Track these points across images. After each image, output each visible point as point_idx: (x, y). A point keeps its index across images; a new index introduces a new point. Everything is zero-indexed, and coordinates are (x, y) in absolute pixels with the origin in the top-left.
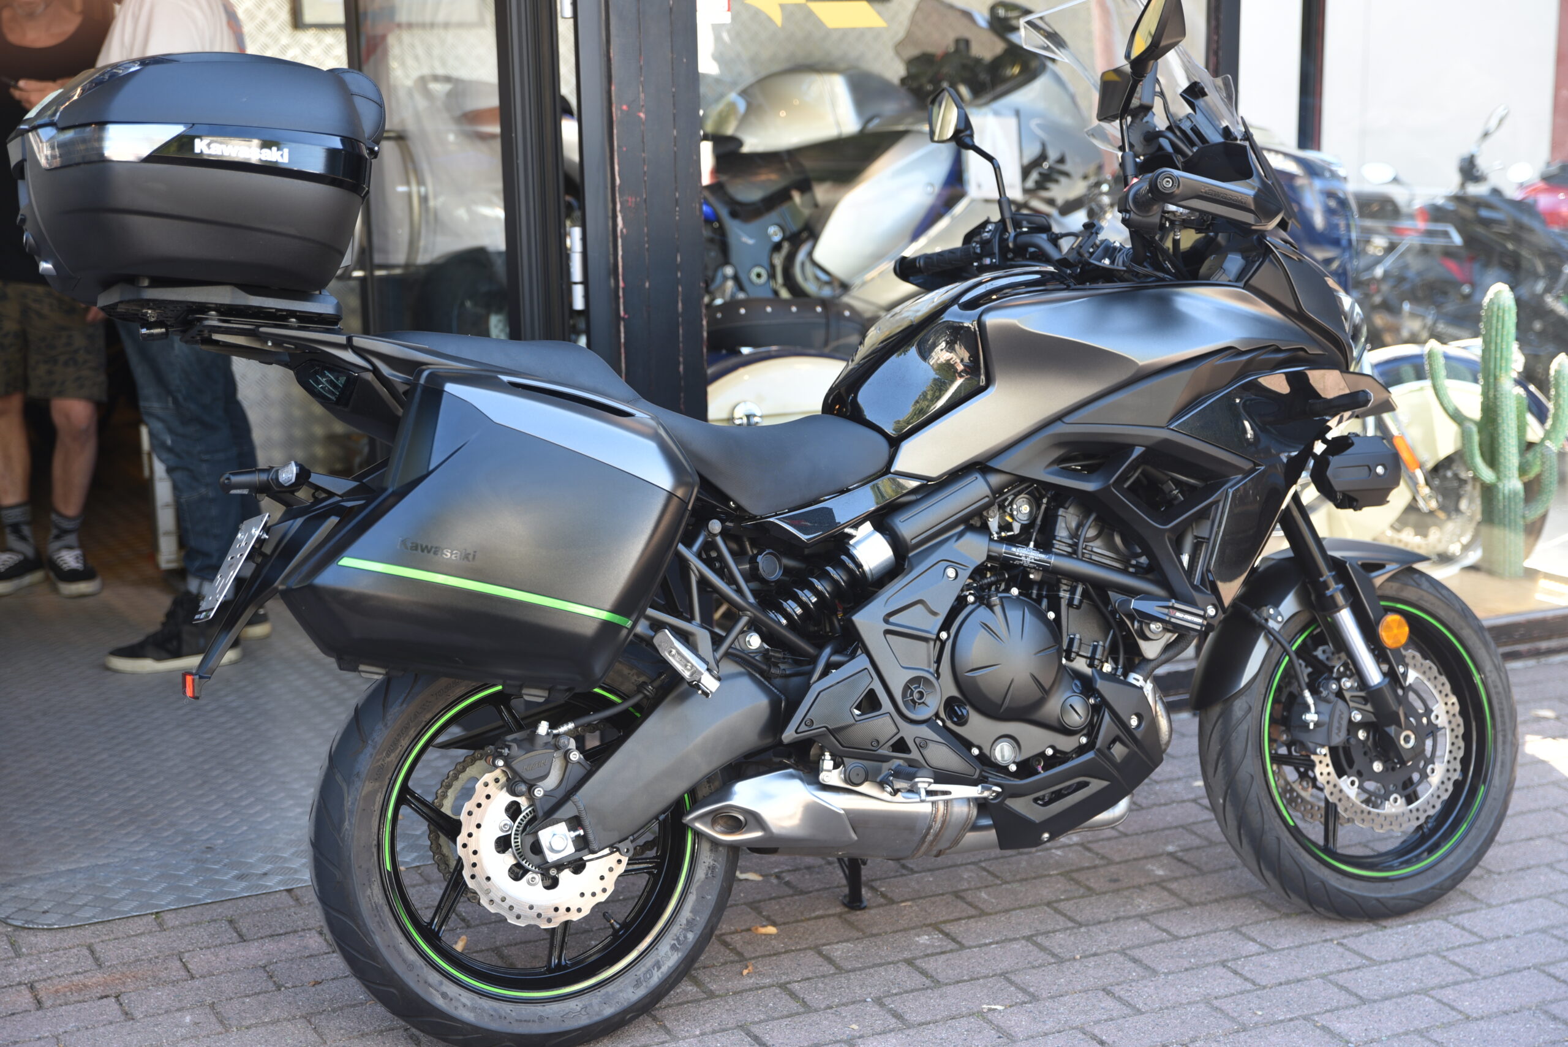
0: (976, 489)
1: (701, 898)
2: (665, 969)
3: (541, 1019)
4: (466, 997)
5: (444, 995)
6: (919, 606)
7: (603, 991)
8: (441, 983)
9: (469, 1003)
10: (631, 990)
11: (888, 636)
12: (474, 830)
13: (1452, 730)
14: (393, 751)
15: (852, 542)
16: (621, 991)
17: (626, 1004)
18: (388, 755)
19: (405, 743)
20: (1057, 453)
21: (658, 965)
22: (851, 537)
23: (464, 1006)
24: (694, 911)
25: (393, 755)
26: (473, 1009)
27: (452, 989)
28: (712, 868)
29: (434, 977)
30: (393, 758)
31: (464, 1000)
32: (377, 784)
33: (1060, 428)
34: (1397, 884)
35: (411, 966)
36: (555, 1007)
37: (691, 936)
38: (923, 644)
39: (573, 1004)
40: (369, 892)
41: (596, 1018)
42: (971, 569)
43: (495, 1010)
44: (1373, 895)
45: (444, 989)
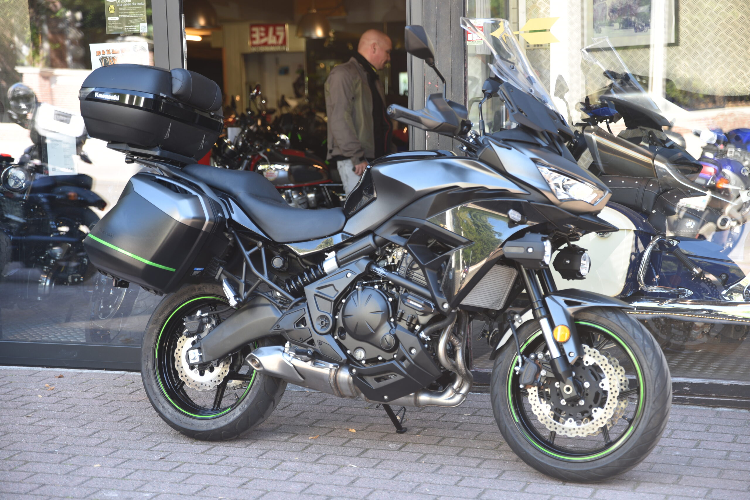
0: (368, 241)
1: (253, 392)
2: (235, 417)
3: (192, 424)
4: (171, 409)
5: (163, 407)
6: (332, 287)
7: (215, 420)
8: (164, 402)
9: (171, 412)
10: (223, 421)
11: (317, 297)
12: (180, 348)
13: (612, 393)
14: (162, 314)
15: (326, 259)
16: (220, 421)
17: (219, 426)
18: (160, 315)
19: (166, 312)
20: (395, 229)
21: (234, 414)
22: (327, 256)
23: (169, 412)
24: (250, 397)
25: (162, 316)
26: (171, 415)
27: (167, 406)
28: (258, 381)
29: (162, 399)
30: (162, 317)
31: (170, 410)
32: (155, 326)
33: (396, 218)
34: (570, 464)
35: (155, 394)
36: (199, 421)
37: (246, 406)
38: (330, 302)
39: (204, 422)
40: (146, 364)
41: (209, 429)
42: (358, 274)
43: (179, 417)
44: (553, 465)
45: (164, 405)
